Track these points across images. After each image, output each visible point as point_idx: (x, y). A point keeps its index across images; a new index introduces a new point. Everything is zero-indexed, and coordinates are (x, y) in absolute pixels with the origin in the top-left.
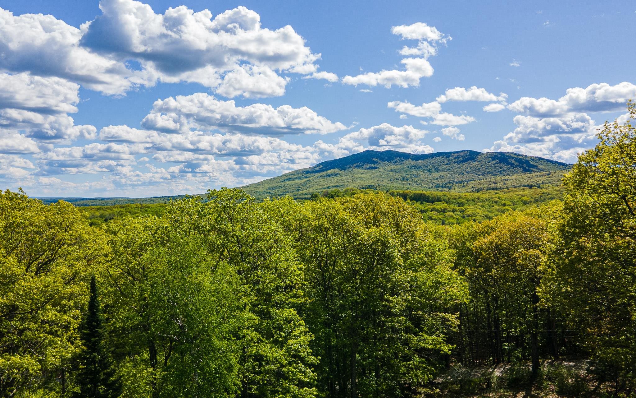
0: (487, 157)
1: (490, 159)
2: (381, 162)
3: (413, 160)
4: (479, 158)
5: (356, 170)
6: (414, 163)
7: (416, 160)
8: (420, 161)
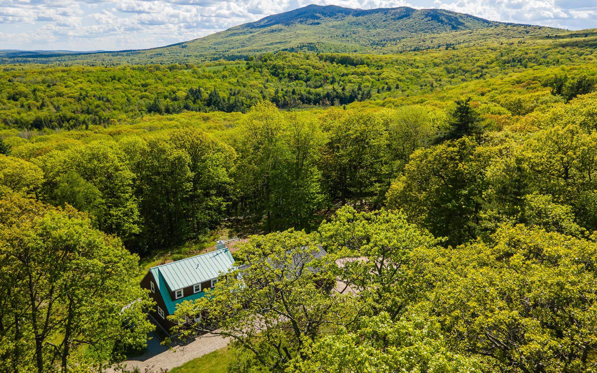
0: (421, 14)
1: (423, 17)
2: (323, 18)
3: (353, 15)
4: (414, 15)
5: (299, 25)
6: (354, 19)
7: (357, 16)
8: (360, 18)
